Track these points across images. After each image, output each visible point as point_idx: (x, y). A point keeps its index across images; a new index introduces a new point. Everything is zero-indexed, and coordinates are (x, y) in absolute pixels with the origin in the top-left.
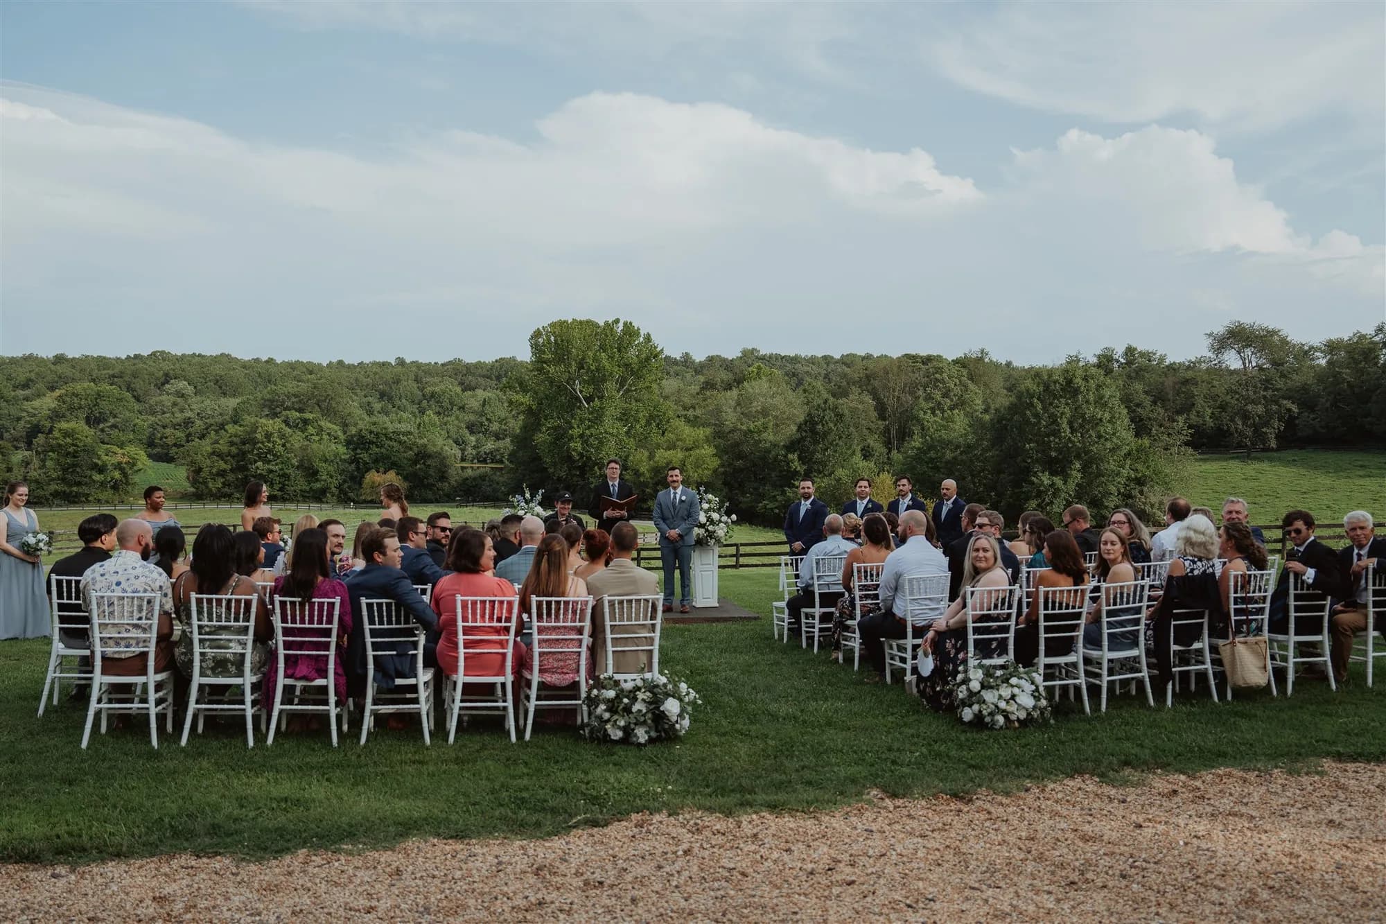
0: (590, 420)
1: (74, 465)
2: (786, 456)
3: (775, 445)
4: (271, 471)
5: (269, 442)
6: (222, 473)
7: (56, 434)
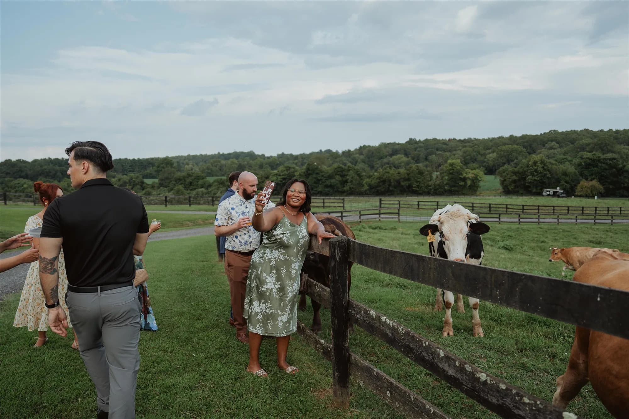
1: (452, 178)
5: (536, 166)
7: (447, 165)
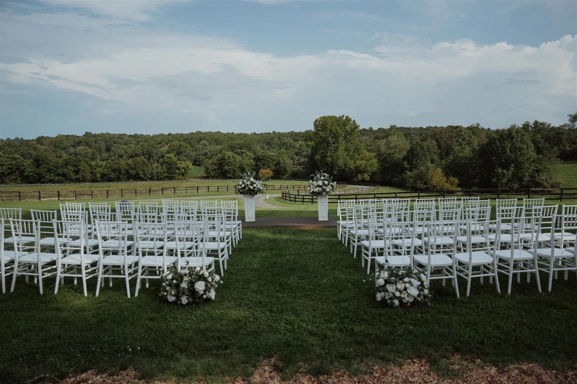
0: (334, 150)
1: (171, 168)
2: (403, 162)
3: (399, 159)
4: (230, 169)
5: (229, 159)
6: (215, 170)
7: (165, 158)
